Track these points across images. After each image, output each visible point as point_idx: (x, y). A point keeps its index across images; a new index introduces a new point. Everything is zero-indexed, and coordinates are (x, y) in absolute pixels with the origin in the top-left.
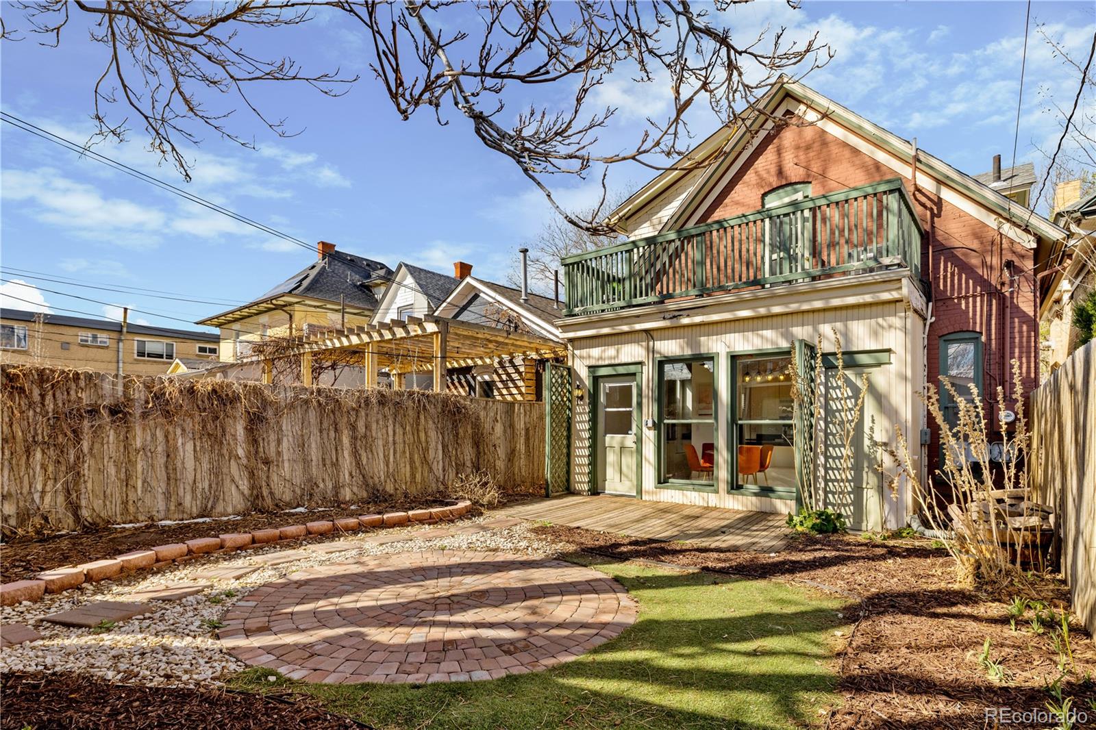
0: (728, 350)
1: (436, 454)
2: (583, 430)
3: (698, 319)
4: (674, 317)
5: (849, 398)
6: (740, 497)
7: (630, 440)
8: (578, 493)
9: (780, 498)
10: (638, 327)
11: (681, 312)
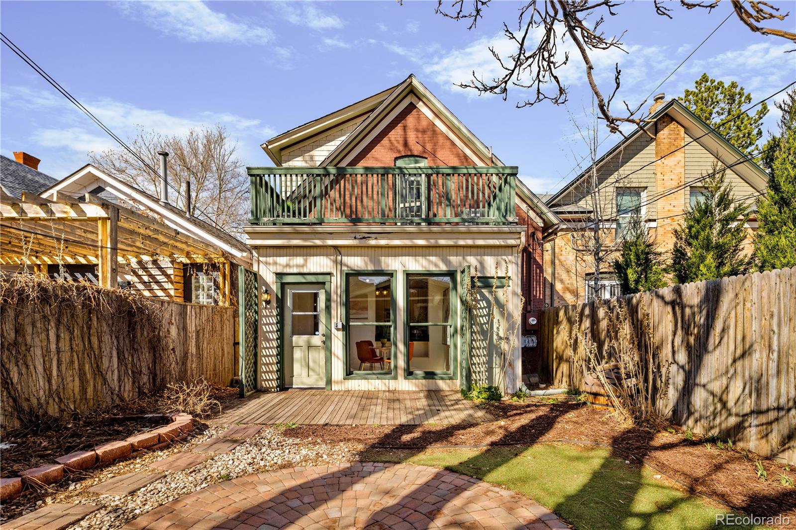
0: (404, 269)
1: (111, 363)
2: (271, 332)
3: (383, 242)
4: (364, 238)
5: (485, 308)
6: (414, 381)
7: (317, 340)
8: (267, 391)
9: (442, 379)
10: (330, 242)
11: (370, 234)
